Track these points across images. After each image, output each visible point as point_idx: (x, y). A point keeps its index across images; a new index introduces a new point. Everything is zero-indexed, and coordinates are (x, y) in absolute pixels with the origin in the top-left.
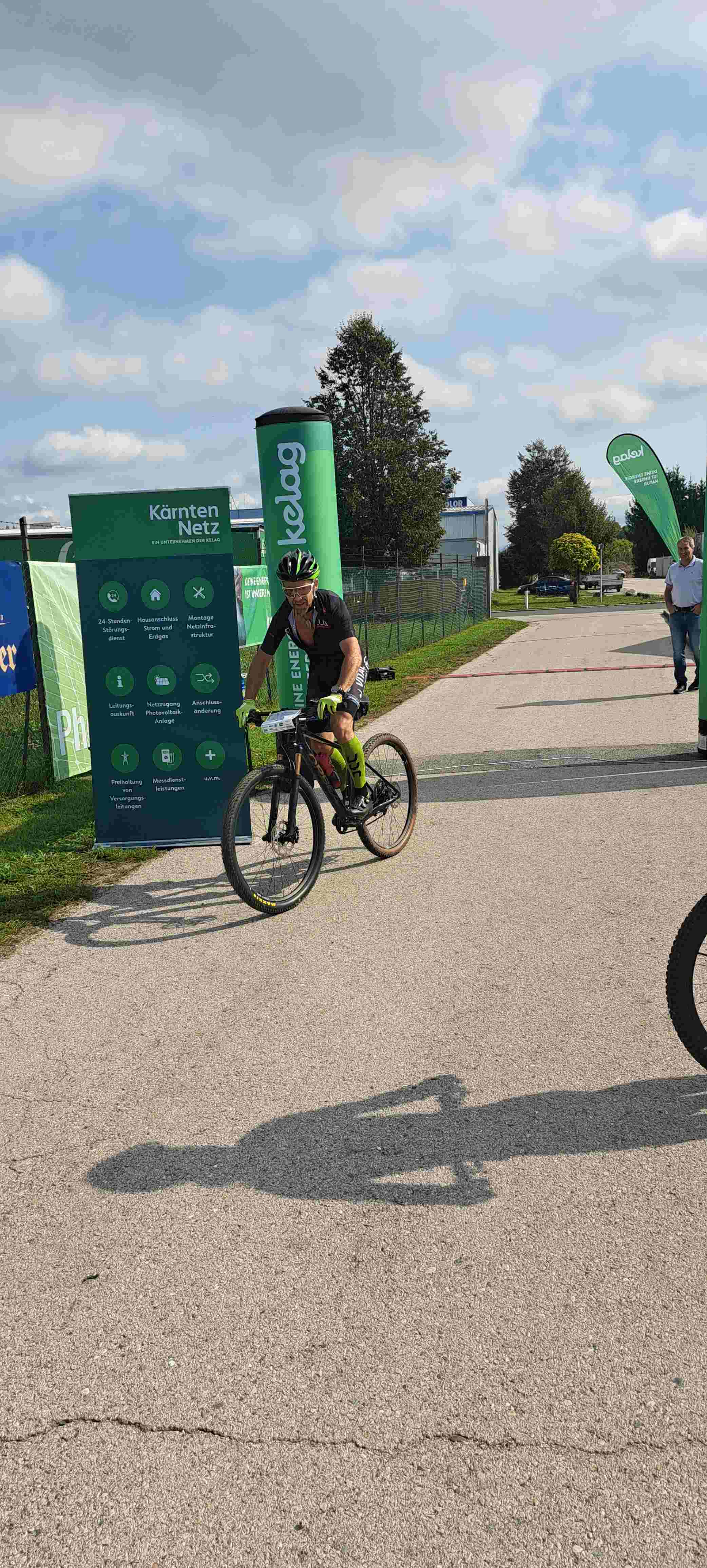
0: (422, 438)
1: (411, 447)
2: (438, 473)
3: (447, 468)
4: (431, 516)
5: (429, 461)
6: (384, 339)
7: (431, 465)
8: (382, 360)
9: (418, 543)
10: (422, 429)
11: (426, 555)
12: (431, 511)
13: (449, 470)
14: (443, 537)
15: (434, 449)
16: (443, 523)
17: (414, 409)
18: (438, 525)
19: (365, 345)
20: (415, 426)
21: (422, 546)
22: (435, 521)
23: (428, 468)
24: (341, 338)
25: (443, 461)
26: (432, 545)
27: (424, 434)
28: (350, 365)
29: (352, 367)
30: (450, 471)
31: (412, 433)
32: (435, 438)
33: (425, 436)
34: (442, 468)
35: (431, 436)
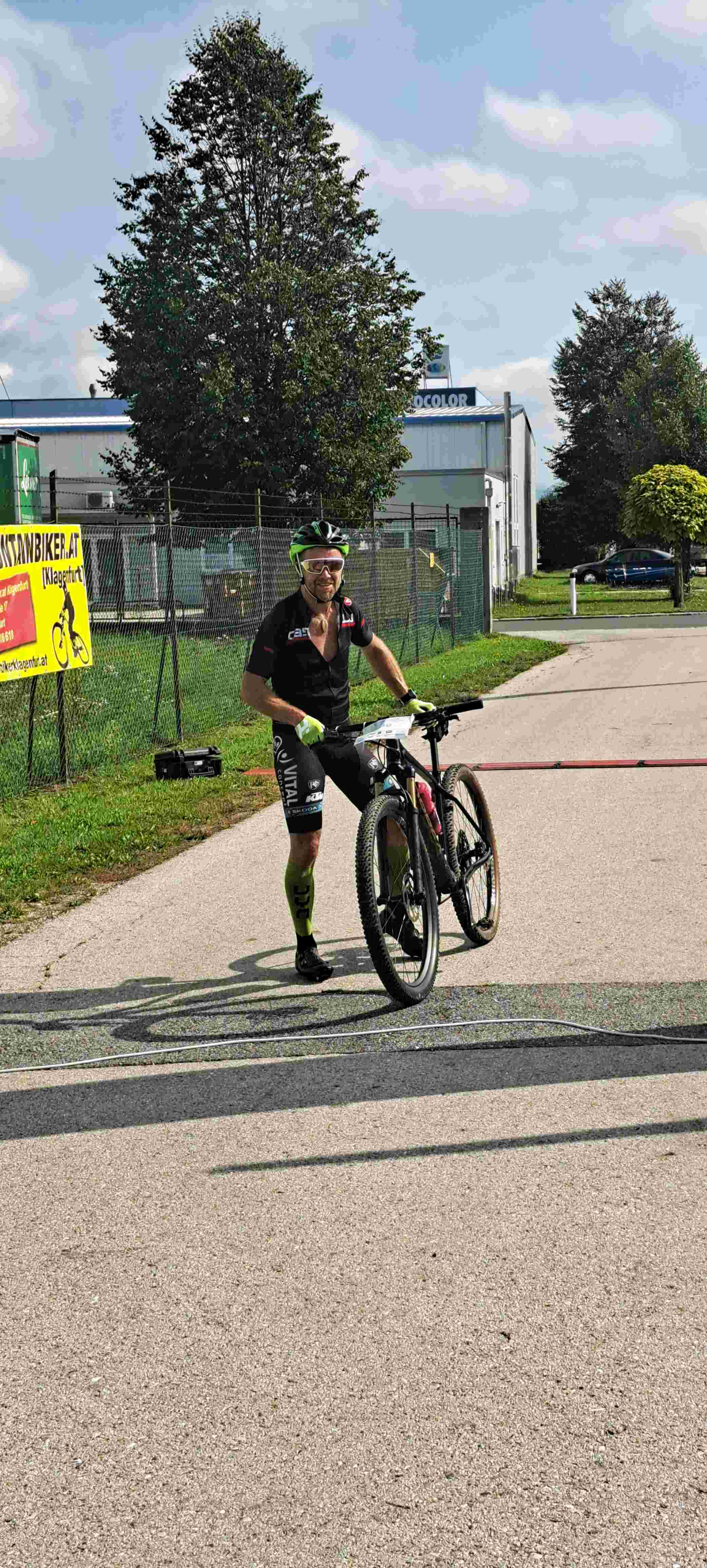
0: (364, 266)
1: (340, 284)
2: (397, 337)
3: (415, 326)
4: (381, 422)
5: (377, 313)
6: (285, 67)
7: (382, 320)
8: (282, 108)
9: (352, 477)
10: (364, 247)
11: (368, 499)
12: (382, 413)
13: (418, 332)
14: (406, 466)
15: (389, 289)
16: (408, 438)
17: (345, 207)
18: (396, 440)
19: (245, 77)
20: (349, 242)
21: (363, 484)
22: (390, 433)
23: (376, 326)
24: (197, 61)
25: (406, 313)
26: (383, 482)
27: (368, 258)
28: (215, 115)
29: (220, 120)
30: (420, 333)
31: (342, 254)
32: (390, 266)
33: (369, 263)
34: (404, 326)
35: (381, 264)
